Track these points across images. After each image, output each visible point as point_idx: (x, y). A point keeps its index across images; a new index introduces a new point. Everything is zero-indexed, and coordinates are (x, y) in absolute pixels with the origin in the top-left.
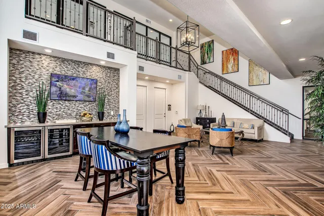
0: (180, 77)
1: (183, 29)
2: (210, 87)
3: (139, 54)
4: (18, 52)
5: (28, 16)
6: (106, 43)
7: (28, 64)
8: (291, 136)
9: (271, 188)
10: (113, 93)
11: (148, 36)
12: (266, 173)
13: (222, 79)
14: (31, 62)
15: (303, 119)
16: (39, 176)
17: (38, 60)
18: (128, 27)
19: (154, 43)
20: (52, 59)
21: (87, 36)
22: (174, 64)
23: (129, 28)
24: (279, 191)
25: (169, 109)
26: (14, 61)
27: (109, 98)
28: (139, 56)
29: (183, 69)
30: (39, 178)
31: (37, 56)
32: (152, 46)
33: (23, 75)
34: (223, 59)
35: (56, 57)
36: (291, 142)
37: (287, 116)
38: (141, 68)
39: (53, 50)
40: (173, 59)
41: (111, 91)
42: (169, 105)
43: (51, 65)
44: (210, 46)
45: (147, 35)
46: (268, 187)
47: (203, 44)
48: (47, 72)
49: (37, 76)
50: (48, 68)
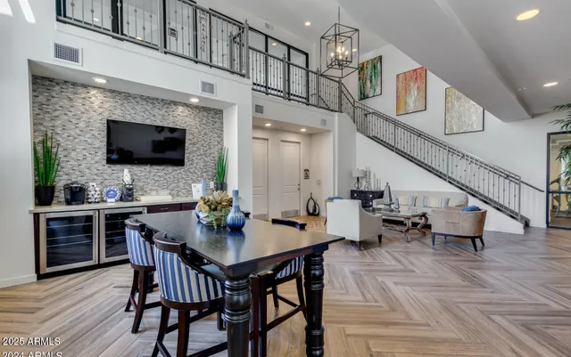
0: (324, 122)
1: (330, 38)
2: (375, 139)
3: (255, 84)
4: (47, 83)
5: (62, 18)
6: (199, 66)
7: (65, 102)
8: (524, 221)
9: (498, 318)
10: (212, 151)
11: (270, 52)
12: (485, 290)
13: (396, 124)
14: (71, 99)
15: (548, 192)
16: (91, 295)
17: (83, 96)
18: (235, 38)
19: (280, 65)
20: (109, 94)
21: (166, 53)
22: (313, 100)
23: (238, 40)
24: (515, 325)
25: (307, 177)
26: (42, 99)
27: (207, 159)
28: (255, 87)
29: (328, 109)
30: (91, 299)
31: (81, 90)
32: (276, 69)
33: (58, 123)
34: (397, 88)
35: (114, 91)
36: (525, 232)
37: (517, 186)
38: (259, 109)
39: (108, 79)
40: (312, 91)
41: (210, 148)
42: (306, 170)
43: (107, 105)
44: (375, 67)
45: (267, 50)
46: (492, 317)
47: (363, 64)
48: (100, 117)
49: (82, 125)
50: (100, 110)
